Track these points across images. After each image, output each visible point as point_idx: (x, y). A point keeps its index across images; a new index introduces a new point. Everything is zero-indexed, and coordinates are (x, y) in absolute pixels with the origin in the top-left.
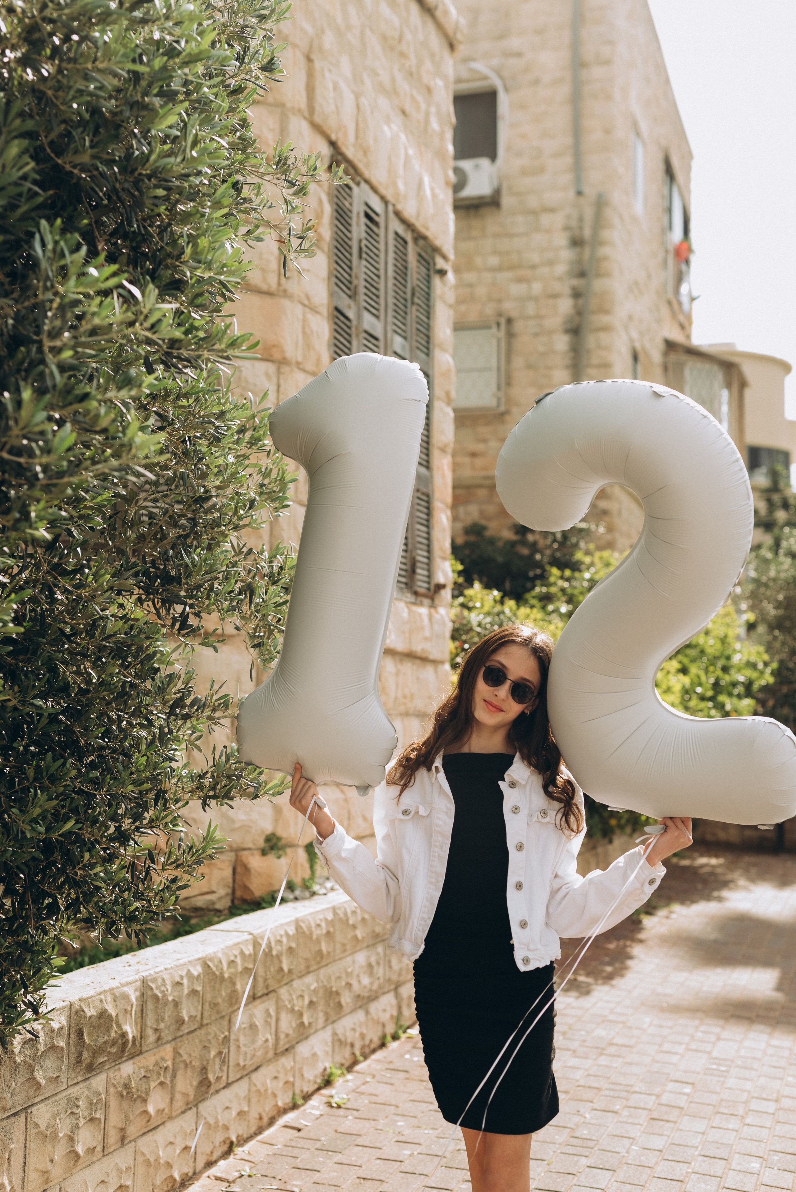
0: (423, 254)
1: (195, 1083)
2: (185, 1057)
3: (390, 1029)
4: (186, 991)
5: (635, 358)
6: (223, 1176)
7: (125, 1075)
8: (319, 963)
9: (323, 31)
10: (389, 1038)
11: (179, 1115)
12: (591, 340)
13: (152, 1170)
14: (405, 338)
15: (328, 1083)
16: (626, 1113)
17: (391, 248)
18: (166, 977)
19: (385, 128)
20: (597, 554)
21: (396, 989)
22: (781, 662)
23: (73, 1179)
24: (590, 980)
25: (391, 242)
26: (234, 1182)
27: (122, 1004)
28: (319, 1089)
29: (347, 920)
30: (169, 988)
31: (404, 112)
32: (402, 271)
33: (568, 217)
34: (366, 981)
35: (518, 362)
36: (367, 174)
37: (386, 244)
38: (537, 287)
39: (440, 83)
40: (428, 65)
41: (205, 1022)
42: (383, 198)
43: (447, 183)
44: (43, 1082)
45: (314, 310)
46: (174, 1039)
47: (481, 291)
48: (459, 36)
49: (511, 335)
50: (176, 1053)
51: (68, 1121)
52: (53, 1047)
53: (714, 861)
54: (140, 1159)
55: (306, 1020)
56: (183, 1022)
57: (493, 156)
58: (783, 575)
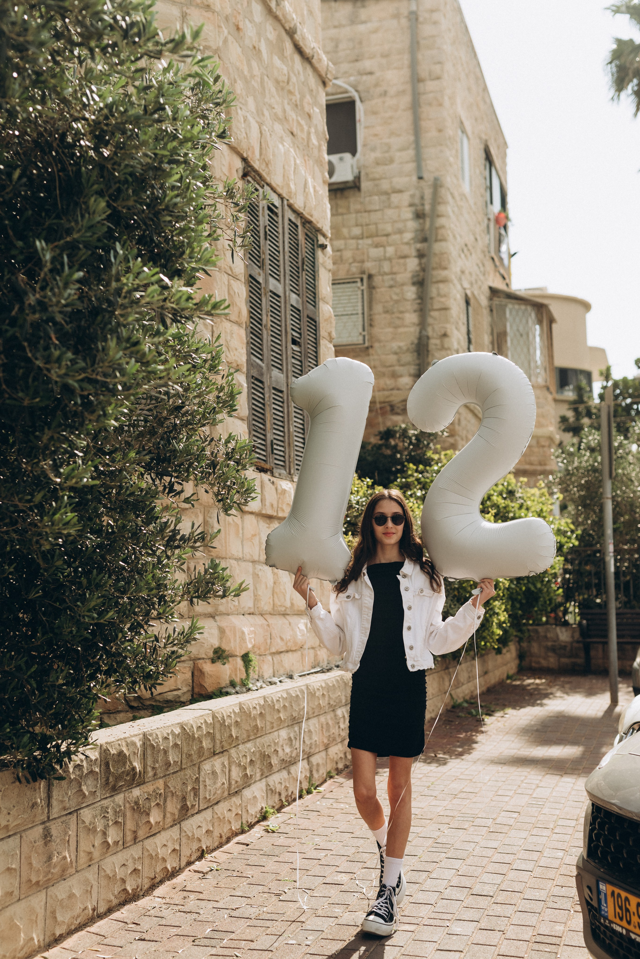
0: (309, 234)
1: (179, 807)
2: (172, 789)
3: (305, 786)
4: (171, 744)
5: (468, 303)
6: (200, 870)
7: (135, 796)
8: (256, 734)
9: (235, 81)
10: (305, 792)
11: (168, 828)
12: (433, 291)
13: (154, 862)
14: (298, 295)
15: (264, 817)
16: (472, 829)
17: (287, 231)
18: (159, 733)
19: (281, 146)
20: (443, 453)
21: (308, 758)
22: (584, 531)
23: (106, 861)
24: (446, 756)
25: (287, 226)
26: (207, 873)
27: (132, 748)
28: (258, 822)
29: (274, 706)
30: (161, 740)
31: (292, 133)
32: (295, 247)
33: (412, 196)
34: (288, 750)
35: (378, 308)
36: (268, 180)
37: (283, 228)
38: (390, 251)
39: (317, 110)
40: (308, 98)
41: (184, 767)
42: (279, 195)
43: (324, 182)
44: (87, 793)
45: (236, 278)
46: (165, 776)
47: (348, 254)
48: (329, 76)
49: (371, 288)
50: (166, 786)
51: (102, 821)
52: (92, 772)
53: (538, 681)
54: (146, 854)
55: (248, 772)
56: (170, 765)
57: (354, 152)
58: (584, 464)
